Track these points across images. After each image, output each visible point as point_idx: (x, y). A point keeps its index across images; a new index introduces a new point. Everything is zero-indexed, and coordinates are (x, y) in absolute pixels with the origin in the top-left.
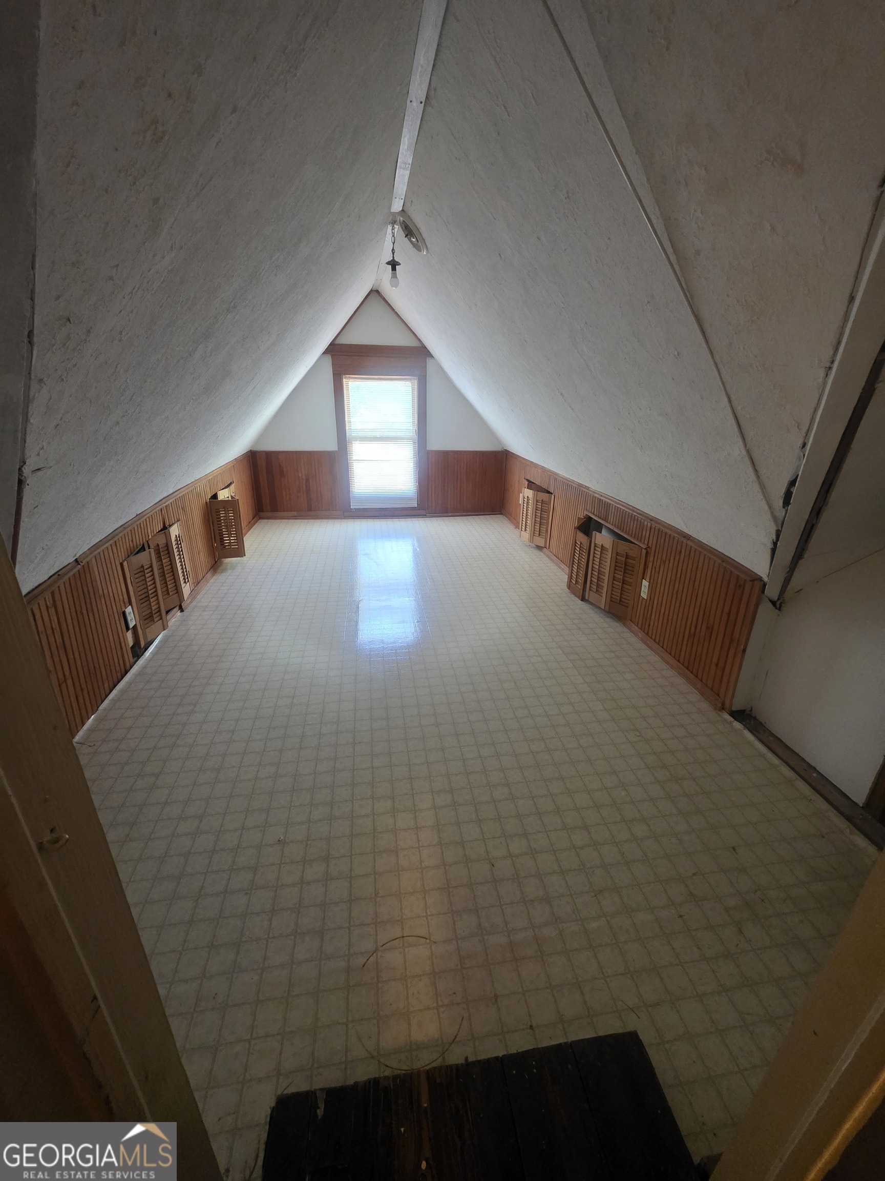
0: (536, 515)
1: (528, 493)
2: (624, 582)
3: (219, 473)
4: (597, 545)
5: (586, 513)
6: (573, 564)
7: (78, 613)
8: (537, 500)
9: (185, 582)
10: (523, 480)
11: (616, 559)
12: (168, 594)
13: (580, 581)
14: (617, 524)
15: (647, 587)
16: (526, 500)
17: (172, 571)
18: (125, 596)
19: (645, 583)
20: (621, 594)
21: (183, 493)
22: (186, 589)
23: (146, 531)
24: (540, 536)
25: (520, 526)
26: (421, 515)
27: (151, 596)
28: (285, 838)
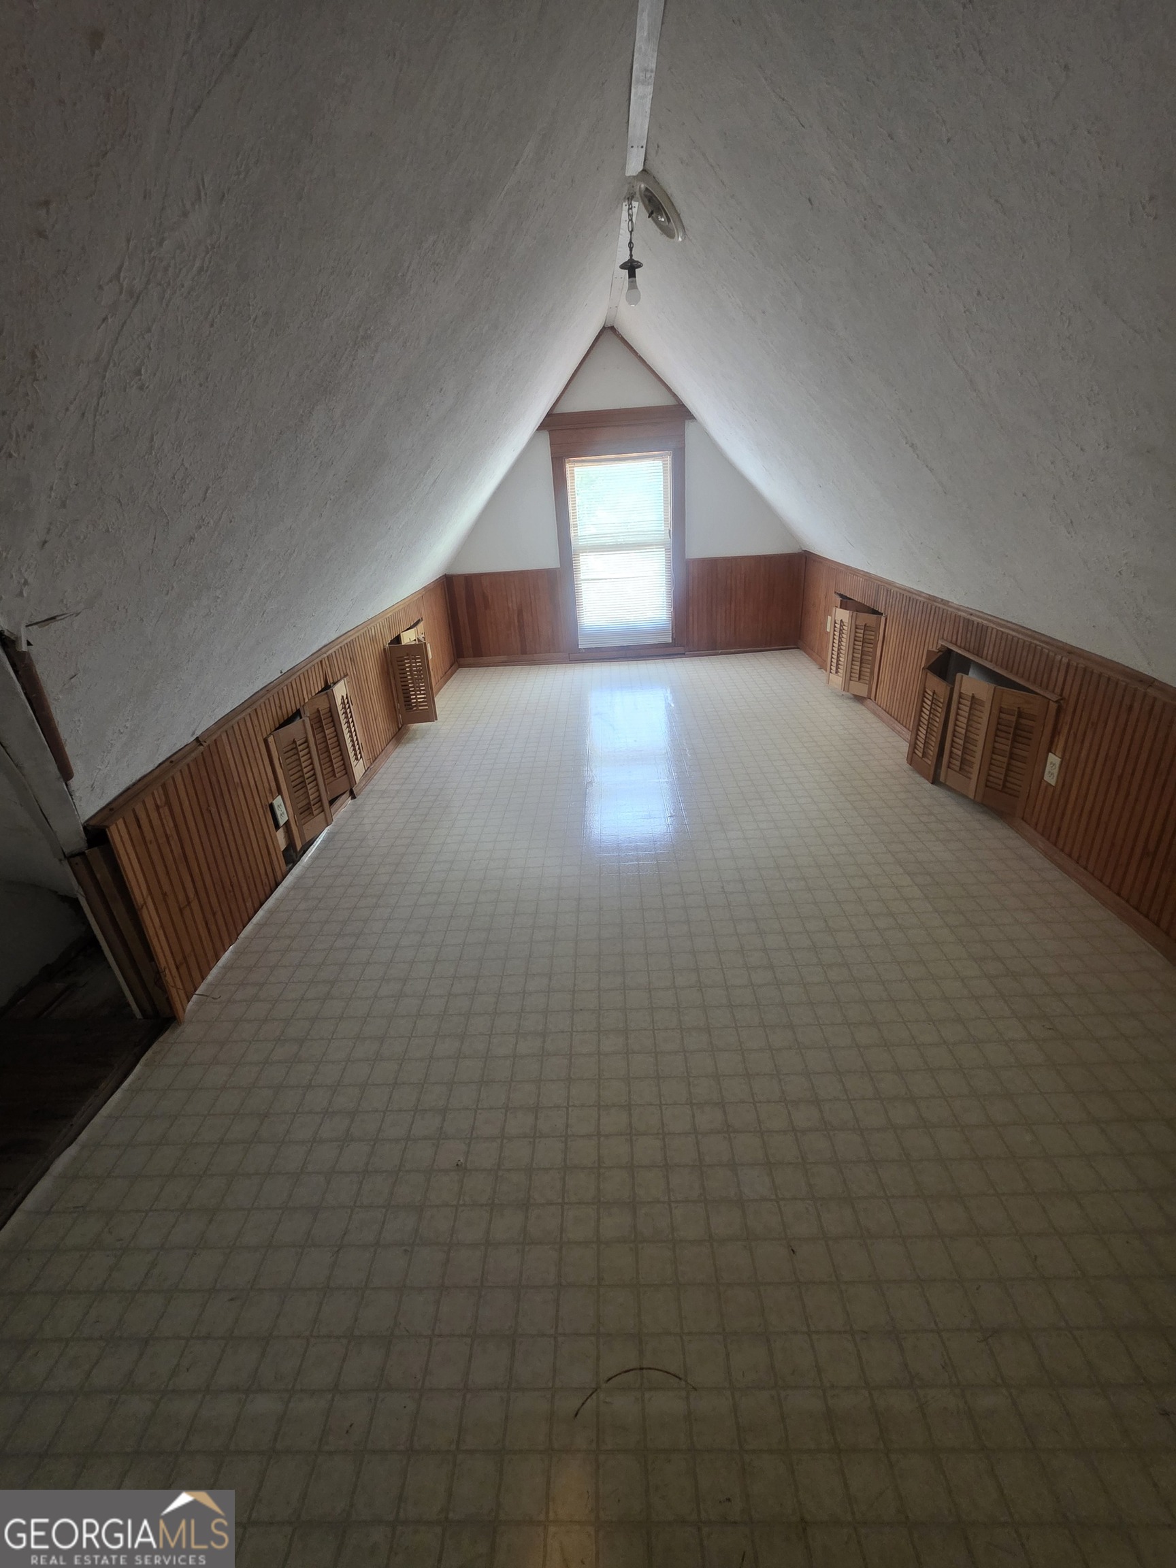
0: (854, 648)
1: (843, 615)
2: (1012, 756)
3: (401, 607)
4: (963, 696)
5: (940, 642)
6: (919, 725)
7: (204, 811)
8: (856, 625)
9: (357, 759)
10: (834, 595)
11: (999, 718)
12: (334, 775)
13: (931, 753)
14: (1000, 660)
15: (1058, 766)
16: (838, 626)
17: (339, 745)
18: (273, 784)
19: (1054, 760)
20: (1006, 775)
21: (351, 638)
22: (358, 769)
23: (300, 692)
24: (861, 681)
25: (829, 665)
26: (678, 654)
27: (307, 781)
28: (466, 1161)
